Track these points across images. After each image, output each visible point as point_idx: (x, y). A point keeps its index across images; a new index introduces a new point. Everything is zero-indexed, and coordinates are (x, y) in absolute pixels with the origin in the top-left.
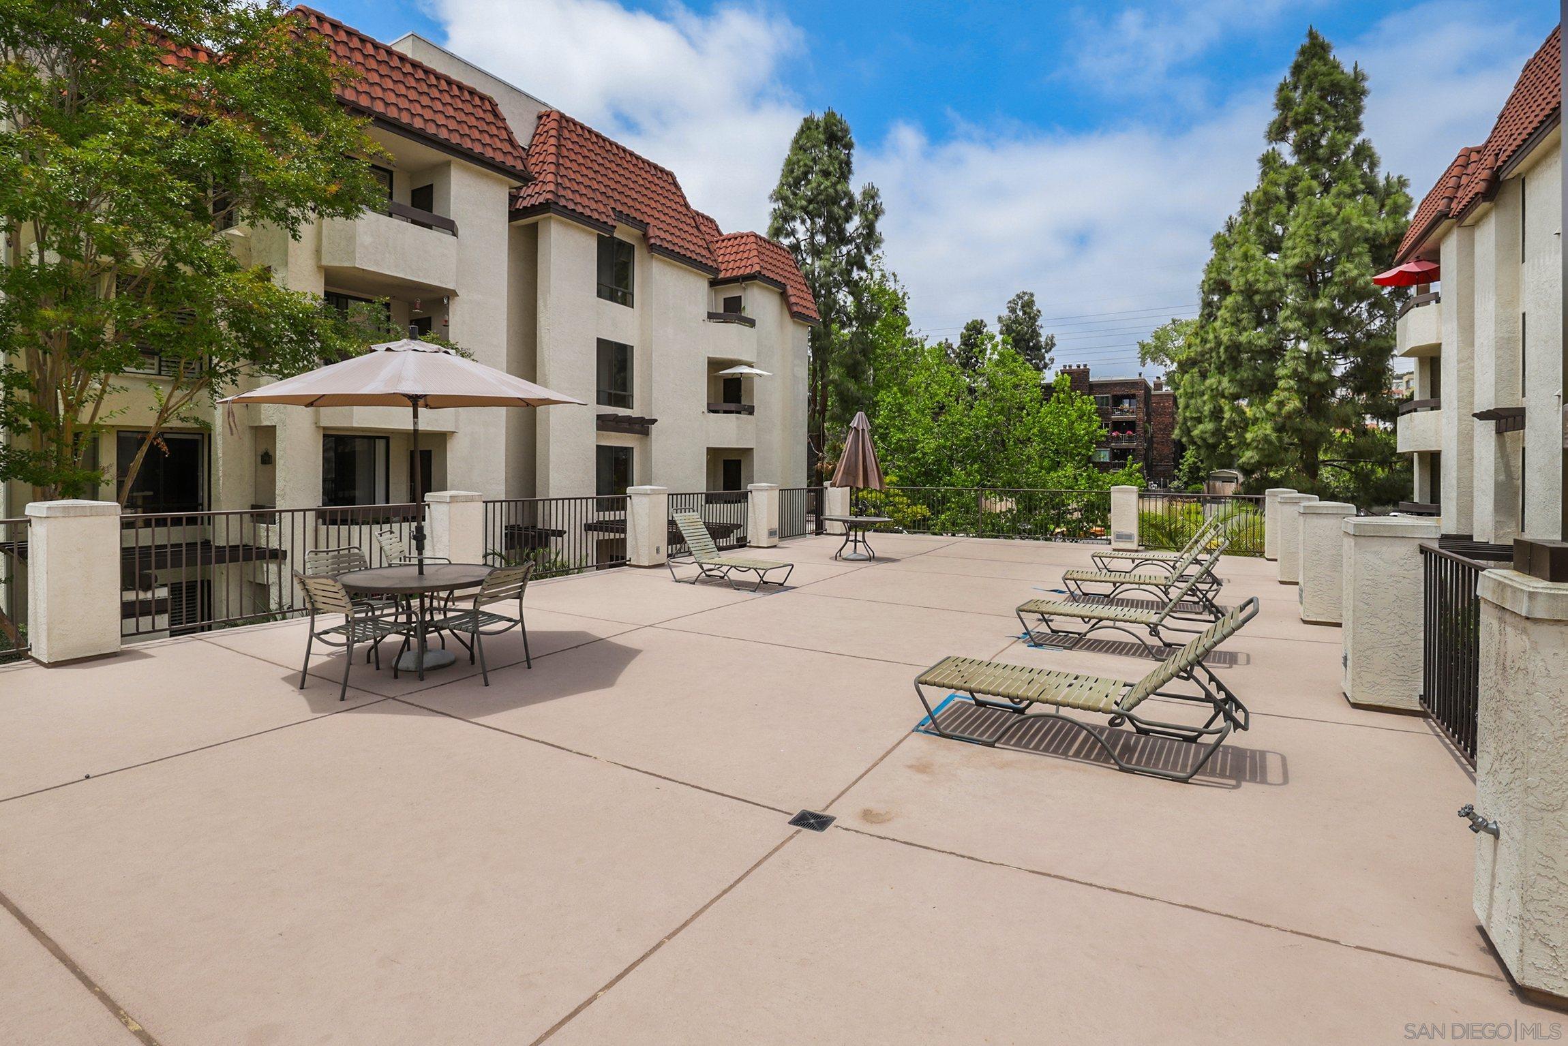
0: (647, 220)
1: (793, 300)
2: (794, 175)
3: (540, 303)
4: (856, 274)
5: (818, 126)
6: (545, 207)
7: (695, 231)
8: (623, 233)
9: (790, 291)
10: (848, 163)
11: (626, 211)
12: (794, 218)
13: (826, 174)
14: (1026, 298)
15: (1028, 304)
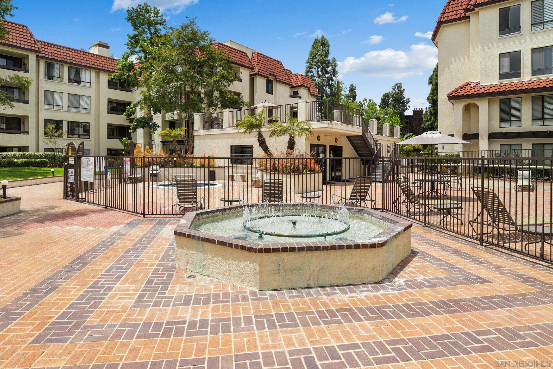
0: (276, 74)
1: (311, 91)
2: (313, 56)
3: (255, 95)
4: (330, 82)
5: (319, 41)
6: (256, 74)
7: (286, 76)
8: (271, 78)
9: (311, 89)
10: (328, 51)
11: (271, 73)
12: (312, 68)
13: (321, 55)
14: (399, 85)
15: (400, 87)
